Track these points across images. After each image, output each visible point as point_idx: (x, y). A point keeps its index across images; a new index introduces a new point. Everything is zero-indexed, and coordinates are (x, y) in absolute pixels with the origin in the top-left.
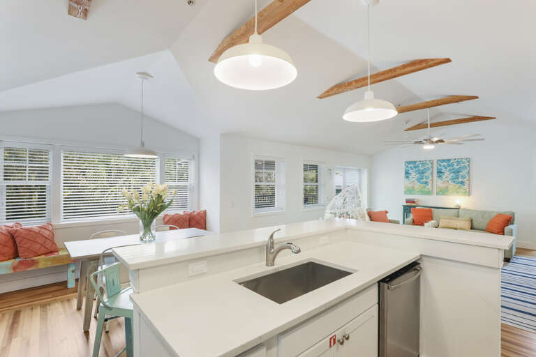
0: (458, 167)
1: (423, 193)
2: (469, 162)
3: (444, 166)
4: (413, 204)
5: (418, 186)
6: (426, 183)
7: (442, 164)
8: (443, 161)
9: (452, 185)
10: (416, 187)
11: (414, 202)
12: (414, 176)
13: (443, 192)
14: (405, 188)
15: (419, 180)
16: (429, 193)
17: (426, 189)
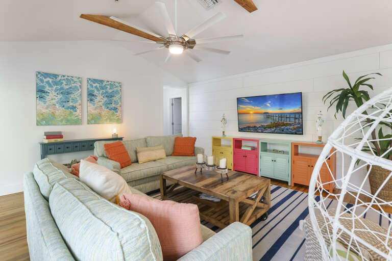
0: (110, 91)
1: (69, 122)
2: (120, 86)
3: (96, 87)
4: (59, 140)
5: (60, 111)
6: (74, 108)
7: (94, 85)
8: (95, 81)
9: (105, 112)
10: (57, 113)
11: (61, 137)
12: (53, 96)
13: (95, 119)
14: (38, 115)
15: (63, 103)
16: (78, 122)
17: (73, 117)
